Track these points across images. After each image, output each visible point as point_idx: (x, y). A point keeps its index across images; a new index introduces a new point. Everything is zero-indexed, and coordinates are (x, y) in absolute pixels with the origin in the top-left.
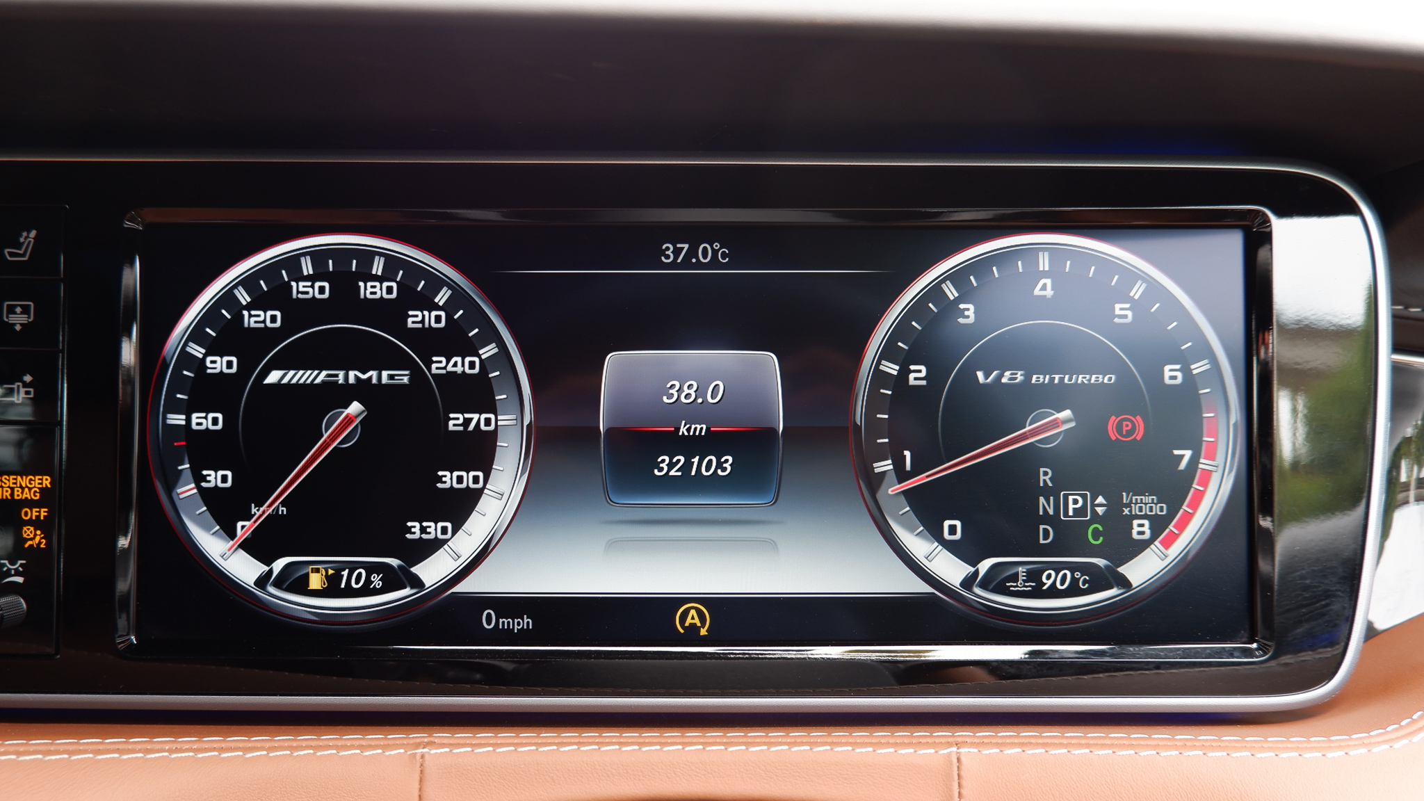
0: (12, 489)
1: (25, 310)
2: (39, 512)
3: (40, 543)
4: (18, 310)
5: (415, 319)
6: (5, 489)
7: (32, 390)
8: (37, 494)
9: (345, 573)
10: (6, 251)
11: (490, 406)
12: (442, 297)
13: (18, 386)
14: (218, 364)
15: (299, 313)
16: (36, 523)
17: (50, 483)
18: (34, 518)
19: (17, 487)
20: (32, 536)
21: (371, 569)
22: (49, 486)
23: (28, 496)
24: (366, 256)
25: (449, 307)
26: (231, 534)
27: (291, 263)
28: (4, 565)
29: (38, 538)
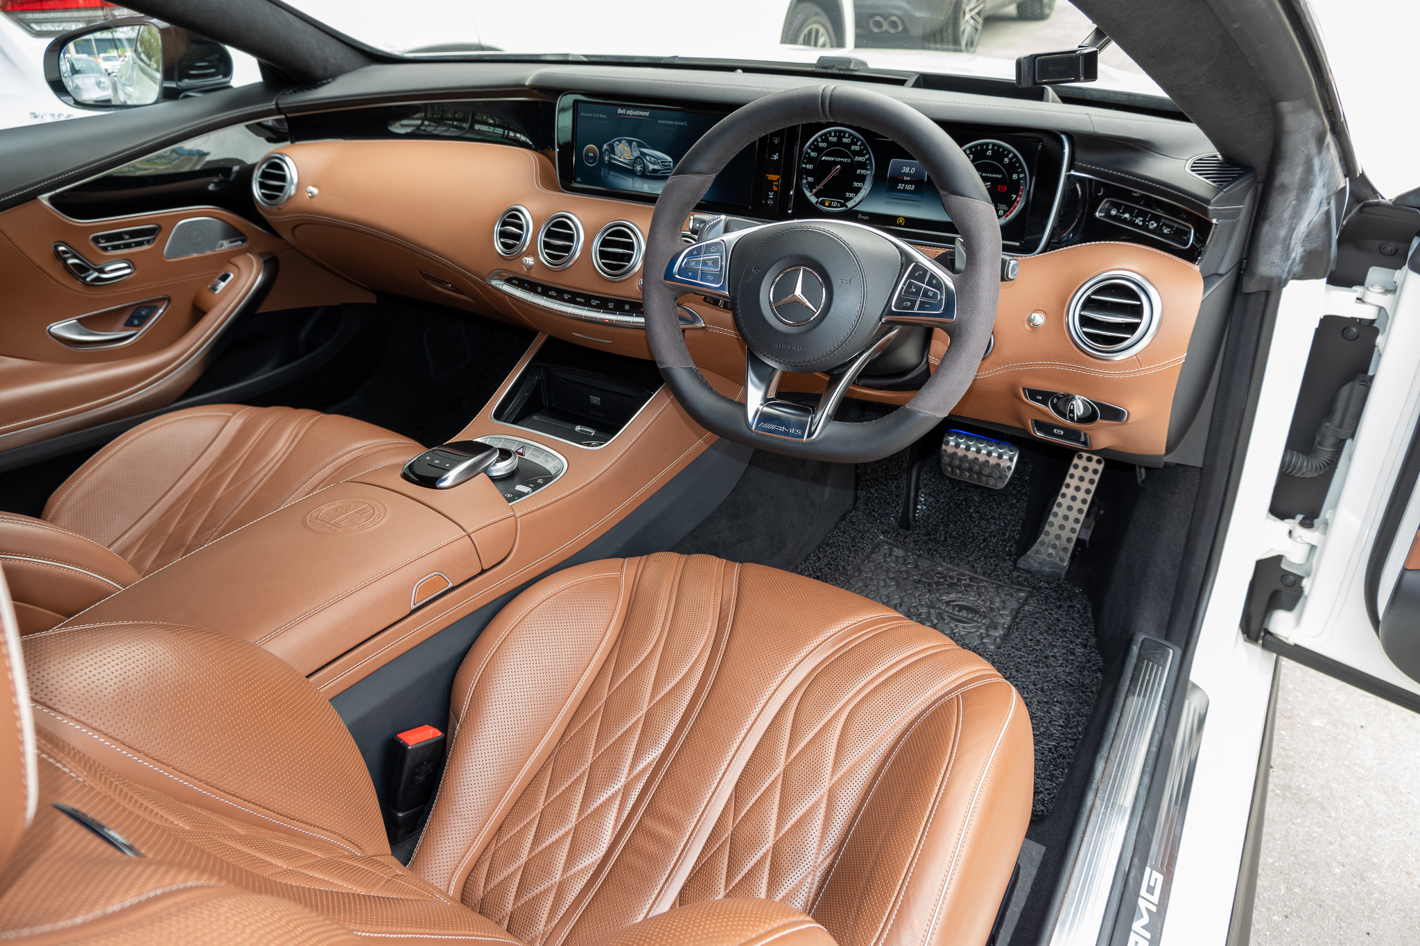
0: (772, 178)
1: (778, 140)
3: (776, 189)
5: (853, 147)
7: (778, 157)
11: (866, 169)
12: (859, 143)
13: (776, 156)
14: (813, 154)
15: (830, 144)
18: (776, 184)
20: (775, 187)
21: (838, 202)
22: (780, 178)
23: (775, 179)
24: (845, 132)
25: (860, 146)
26: (811, 191)
27: (830, 133)
28: (769, 193)
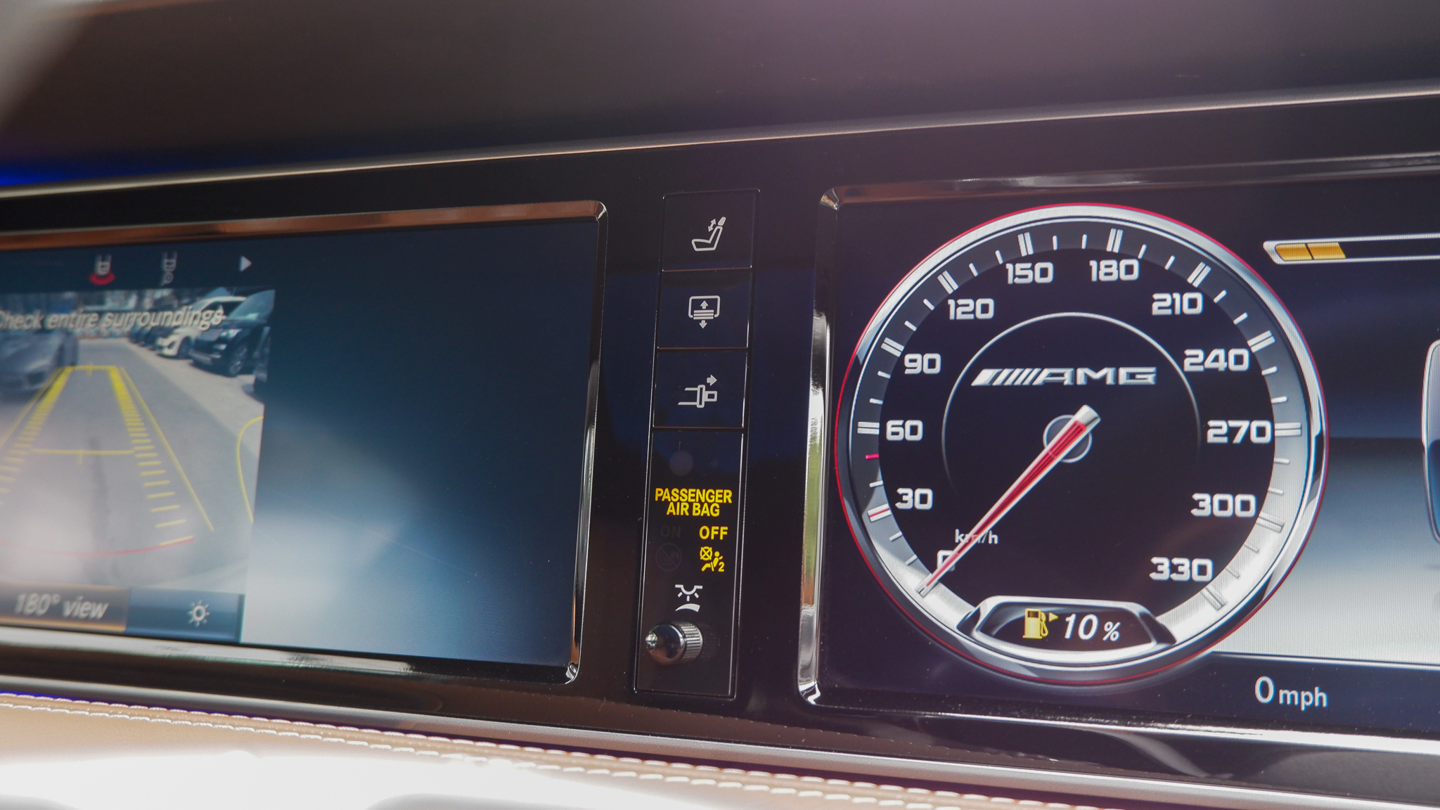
0: (691, 504)
1: (712, 305)
2: (719, 531)
3: (718, 566)
4: (704, 305)
5: (1162, 303)
6: (683, 504)
7: (715, 393)
8: (716, 510)
9: (1071, 620)
10: (693, 241)
11: (1264, 410)
12: (1198, 276)
13: (701, 389)
14: (918, 364)
16: (715, 544)
17: (731, 498)
18: (712, 538)
19: (696, 502)
20: (710, 558)
21: (1104, 615)
22: (730, 501)
23: (707, 512)
24: (1100, 231)
25: (1208, 288)
26: (931, 566)
27: (1008, 242)
28: (679, 590)
29: (716, 560)
